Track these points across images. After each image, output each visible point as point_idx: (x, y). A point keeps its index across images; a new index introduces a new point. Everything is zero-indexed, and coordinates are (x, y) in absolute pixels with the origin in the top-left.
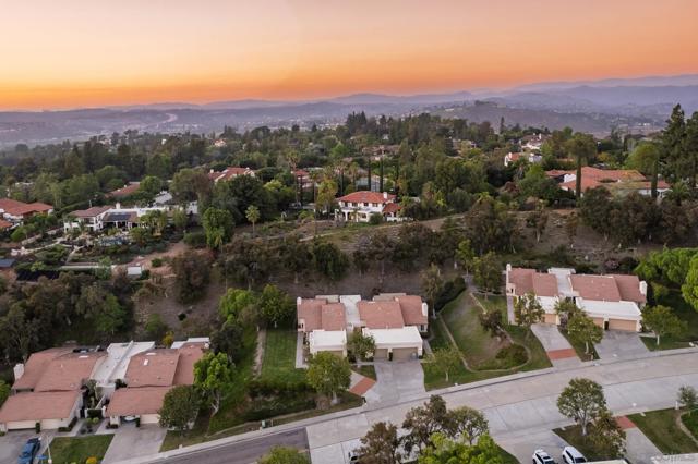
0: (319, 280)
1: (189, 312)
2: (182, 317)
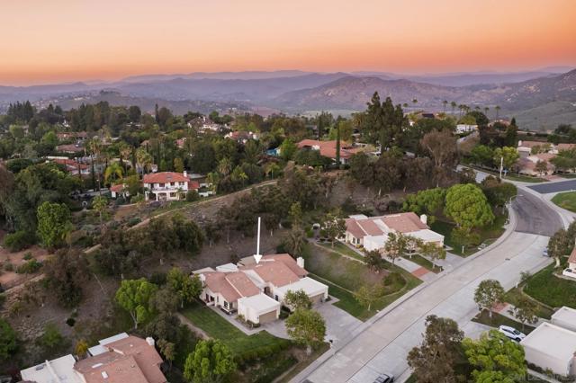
0: (179, 258)
1: (76, 315)
2: (71, 323)
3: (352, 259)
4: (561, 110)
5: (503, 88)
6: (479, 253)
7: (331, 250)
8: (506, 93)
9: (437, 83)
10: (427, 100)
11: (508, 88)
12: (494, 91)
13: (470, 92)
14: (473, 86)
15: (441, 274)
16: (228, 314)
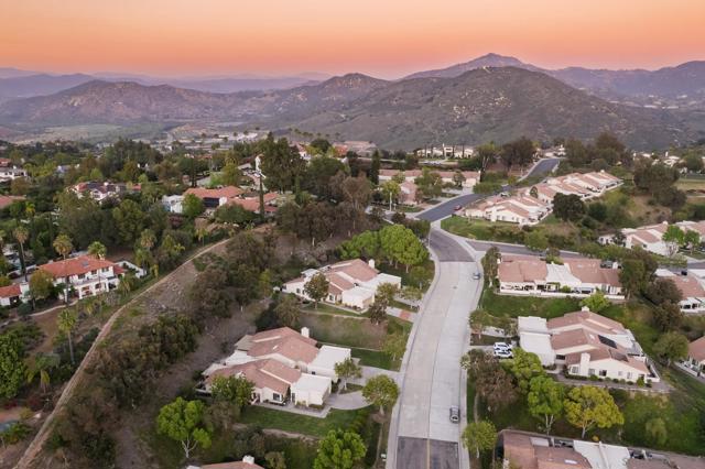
3: (345, 317)
4: (332, 122)
5: (272, 95)
6: (431, 288)
7: (319, 313)
8: (277, 101)
9: (205, 90)
10: (197, 110)
11: (277, 96)
12: (263, 99)
13: (240, 99)
14: (241, 93)
15: (420, 313)
16: (282, 405)
